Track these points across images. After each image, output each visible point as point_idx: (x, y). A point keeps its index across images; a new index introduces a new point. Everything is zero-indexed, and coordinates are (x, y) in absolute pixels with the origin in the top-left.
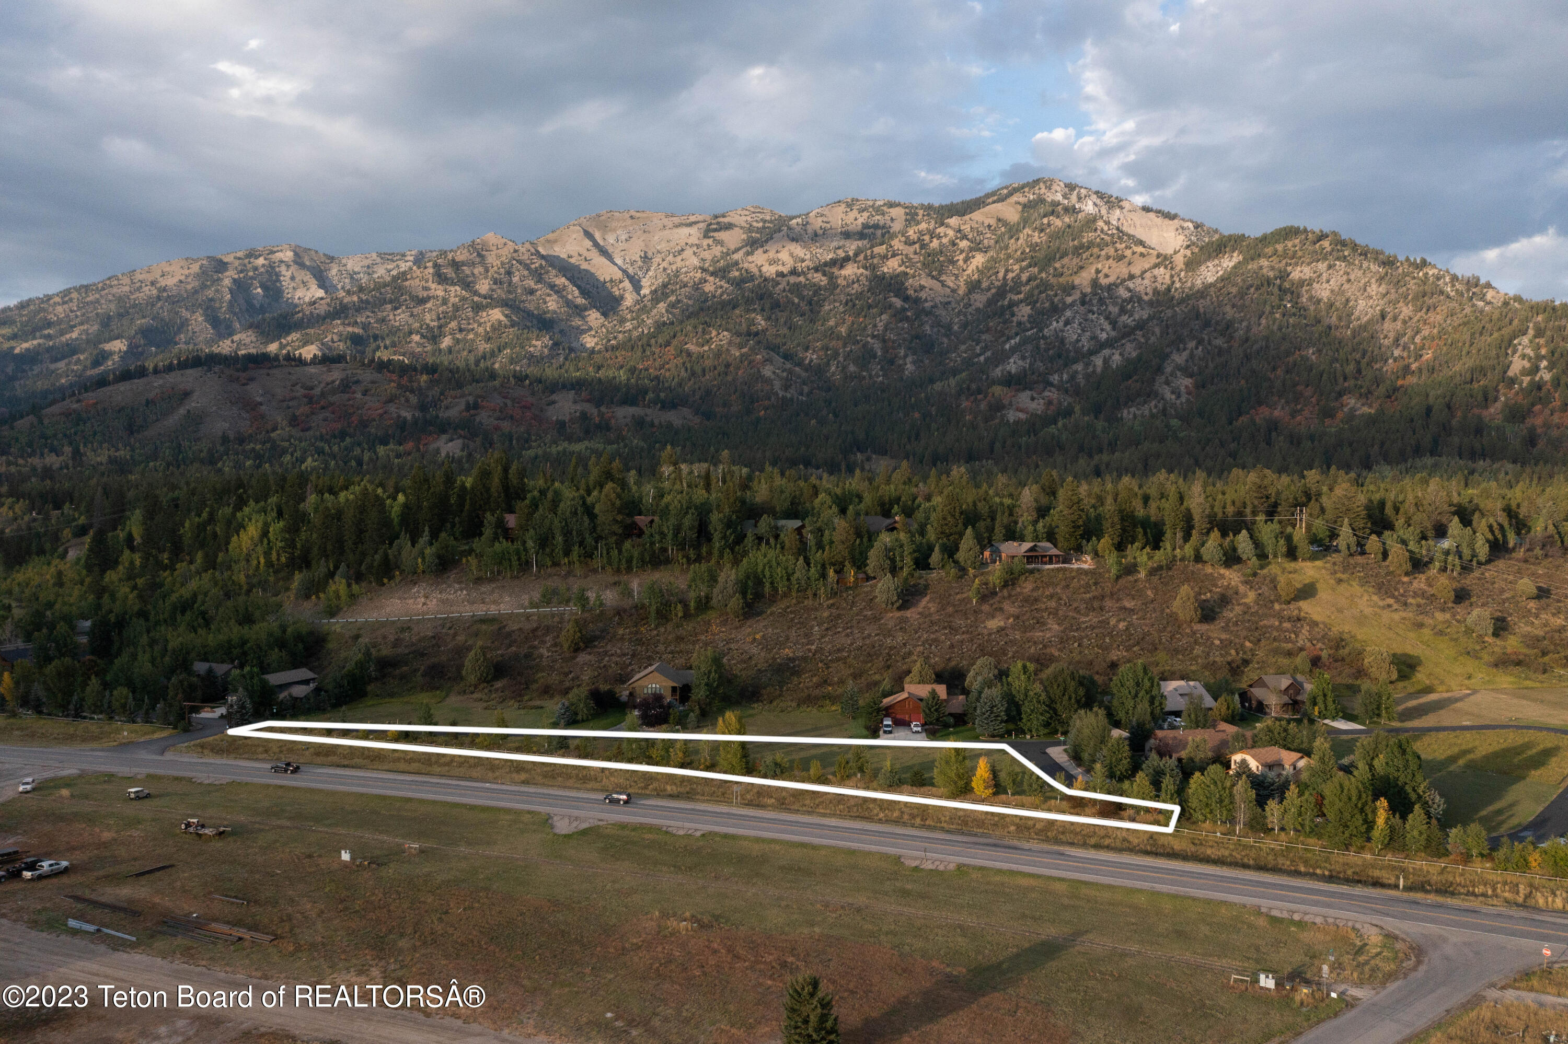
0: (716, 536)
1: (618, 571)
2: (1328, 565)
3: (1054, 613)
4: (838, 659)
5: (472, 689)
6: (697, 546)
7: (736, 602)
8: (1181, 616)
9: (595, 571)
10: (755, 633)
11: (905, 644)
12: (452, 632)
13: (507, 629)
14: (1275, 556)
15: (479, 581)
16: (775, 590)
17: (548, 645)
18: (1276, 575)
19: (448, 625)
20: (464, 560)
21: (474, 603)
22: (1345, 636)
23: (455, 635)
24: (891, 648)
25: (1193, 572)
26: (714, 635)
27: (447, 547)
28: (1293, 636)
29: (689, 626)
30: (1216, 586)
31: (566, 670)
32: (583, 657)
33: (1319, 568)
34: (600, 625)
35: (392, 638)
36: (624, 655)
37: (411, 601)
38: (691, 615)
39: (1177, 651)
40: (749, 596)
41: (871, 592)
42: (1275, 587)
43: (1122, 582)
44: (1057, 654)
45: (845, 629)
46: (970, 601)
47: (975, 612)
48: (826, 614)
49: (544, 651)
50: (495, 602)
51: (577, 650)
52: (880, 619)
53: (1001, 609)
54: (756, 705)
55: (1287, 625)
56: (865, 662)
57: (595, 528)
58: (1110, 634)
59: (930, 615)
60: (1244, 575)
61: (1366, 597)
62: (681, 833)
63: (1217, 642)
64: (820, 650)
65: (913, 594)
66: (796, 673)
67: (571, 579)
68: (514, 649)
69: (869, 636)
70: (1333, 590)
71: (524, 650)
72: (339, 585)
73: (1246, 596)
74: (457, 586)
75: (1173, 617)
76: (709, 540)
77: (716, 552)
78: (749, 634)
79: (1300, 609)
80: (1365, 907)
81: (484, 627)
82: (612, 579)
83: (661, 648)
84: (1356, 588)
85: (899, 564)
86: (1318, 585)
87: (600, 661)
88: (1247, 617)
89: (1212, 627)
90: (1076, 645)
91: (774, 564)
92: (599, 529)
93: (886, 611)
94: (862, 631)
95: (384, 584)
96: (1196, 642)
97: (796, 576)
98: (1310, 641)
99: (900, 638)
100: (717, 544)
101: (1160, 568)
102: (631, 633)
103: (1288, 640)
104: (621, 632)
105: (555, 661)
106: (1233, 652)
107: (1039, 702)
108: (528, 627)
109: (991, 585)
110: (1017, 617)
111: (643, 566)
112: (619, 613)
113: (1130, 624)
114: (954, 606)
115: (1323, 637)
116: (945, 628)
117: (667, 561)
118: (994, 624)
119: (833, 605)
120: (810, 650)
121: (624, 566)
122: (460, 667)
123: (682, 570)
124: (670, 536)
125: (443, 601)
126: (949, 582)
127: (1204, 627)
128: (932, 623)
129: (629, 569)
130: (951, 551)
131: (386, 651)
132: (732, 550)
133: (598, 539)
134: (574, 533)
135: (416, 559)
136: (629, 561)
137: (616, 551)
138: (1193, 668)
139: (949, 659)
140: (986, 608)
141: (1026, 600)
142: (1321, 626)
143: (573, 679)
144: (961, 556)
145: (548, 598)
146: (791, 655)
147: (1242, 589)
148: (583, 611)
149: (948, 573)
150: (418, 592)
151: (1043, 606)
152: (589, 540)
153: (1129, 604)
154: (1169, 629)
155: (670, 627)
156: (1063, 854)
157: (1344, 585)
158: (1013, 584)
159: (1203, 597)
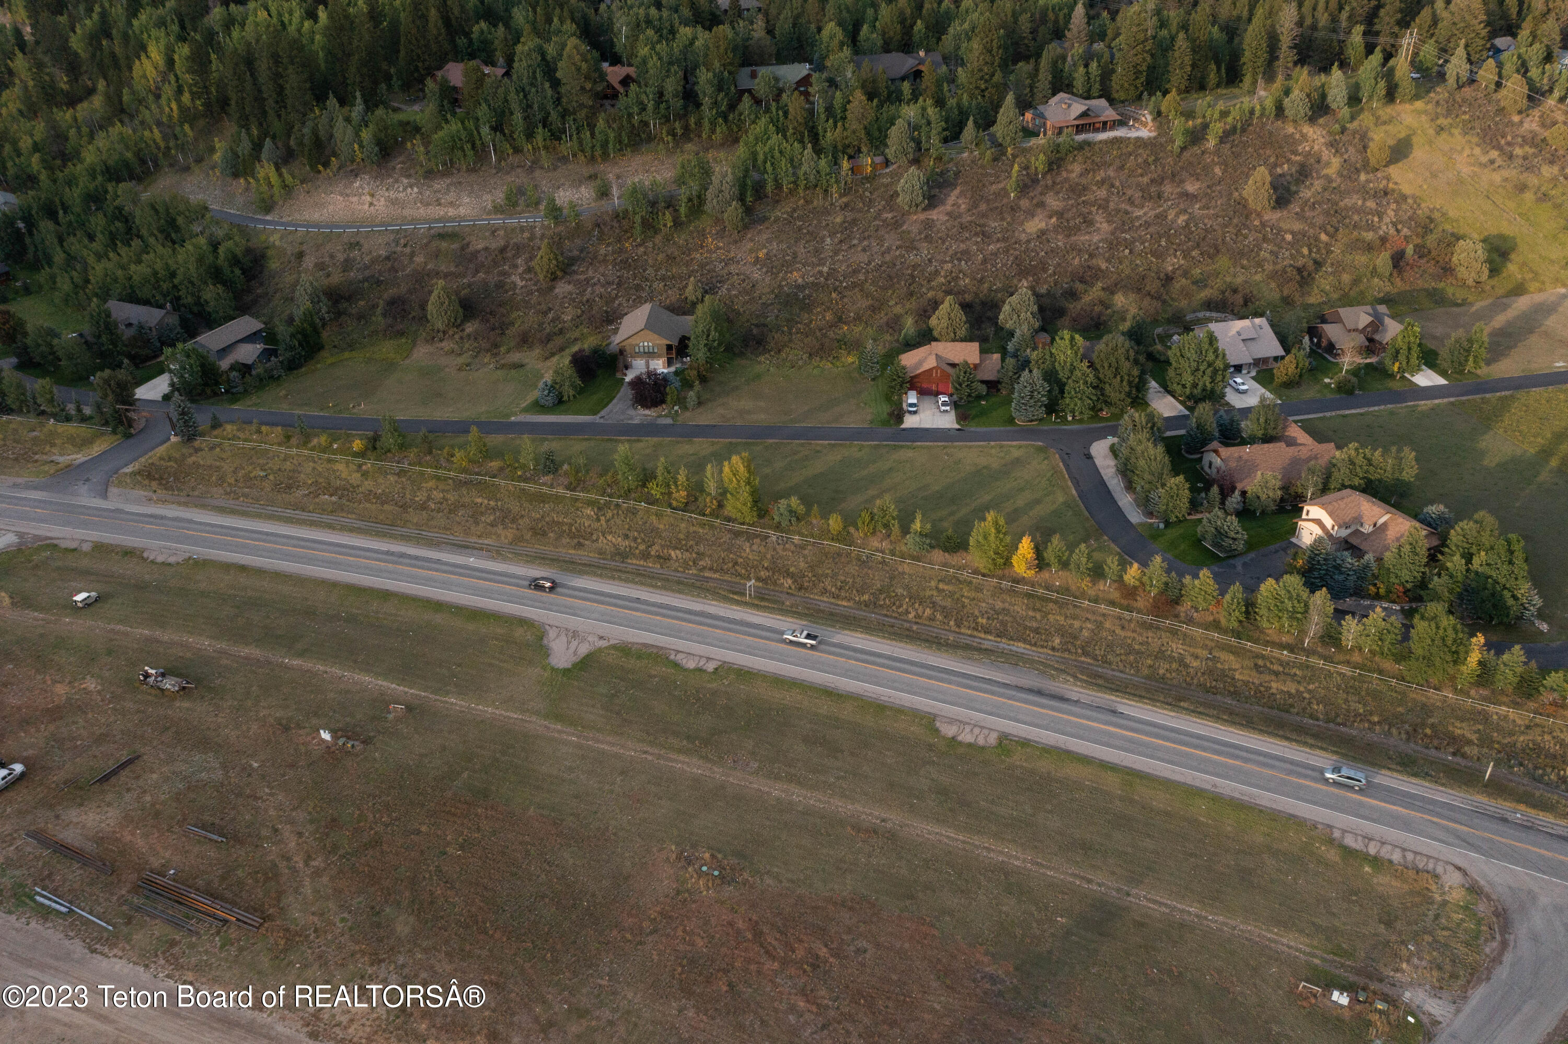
0: (707, 101)
1: (593, 159)
2: (1430, 107)
3: (1103, 206)
4: (854, 285)
5: (441, 335)
6: (683, 116)
7: (734, 210)
8: (1252, 204)
9: (564, 160)
10: (758, 250)
11: (930, 261)
12: (408, 250)
13: (471, 248)
14: (1371, 98)
15: (430, 174)
16: (779, 186)
17: (521, 270)
18: (1368, 129)
19: (402, 241)
20: (409, 145)
21: (428, 204)
22: (1436, 215)
23: (412, 255)
24: (915, 267)
25: (1271, 133)
26: (710, 251)
27: (386, 128)
28: (1376, 219)
29: (680, 239)
30: (1295, 153)
31: (544, 307)
32: (563, 288)
33: (1419, 112)
34: (578, 241)
35: (341, 257)
36: (609, 283)
37: (355, 199)
38: (681, 224)
39: (1242, 254)
40: (749, 199)
41: (891, 184)
42: (1365, 147)
43: (1186, 154)
44: (1104, 266)
45: (861, 241)
46: (1007, 194)
47: (1012, 209)
48: (839, 220)
49: (516, 279)
50: (451, 204)
51: (554, 278)
52: (901, 226)
53: (1041, 205)
54: (762, 358)
55: (1371, 204)
56: (884, 289)
57: (559, 99)
58: (1167, 235)
59: (960, 216)
60: (1330, 133)
61: (1467, 152)
62: (691, 665)
63: (1289, 237)
64: (832, 272)
65: (940, 186)
66: (807, 307)
67: (538, 173)
68: (481, 275)
69: (889, 250)
70: (1430, 143)
71: (493, 279)
72: (266, 170)
73: (1328, 164)
74: (405, 181)
75: (1242, 204)
76: (698, 105)
77: (706, 123)
78: (751, 251)
79: (1388, 179)
80: (1447, 830)
81: (444, 245)
82: (586, 171)
83: (650, 271)
84: (1458, 138)
85: (924, 146)
86: (1415, 139)
87: (582, 293)
88: (1326, 195)
89: (1285, 213)
90: (1127, 251)
91: (777, 154)
92: (564, 100)
93: (909, 213)
94: (881, 240)
95: (319, 172)
96: (1265, 239)
97: (803, 169)
98: (1394, 224)
99: (925, 250)
100: (707, 111)
101: (1234, 130)
102: (614, 252)
103: (1370, 227)
104: (602, 252)
105: (531, 293)
106: (1305, 251)
107: (1086, 383)
108: (495, 244)
109: (1033, 170)
110: (1060, 214)
111: (621, 150)
112: (598, 225)
113: (1192, 218)
114: (988, 201)
115: (1411, 218)
116: (976, 234)
117: (650, 139)
118: (1035, 225)
119: (846, 205)
120: (820, 272)
121: (598, 152)
122: (423, 306)
123: (668, 150)
124: (650, 106)
125: (394, 202)
126: (983, 167)
127: (1277, 215)
128: (963, 227)
129: (605, 156)
130: (987, 122)
131: (337, 278)
132: (726, 119)
133: (563, 115)
134: (536, 106)
135: (351, 144)
136: (605, 145)
137: (588, 133)
138: (1258, 277)
139: (981, 281)
140: (1025, 203)
141: (1072, 189)
142: (1410, 201)
143: (553, 320)
144: (998, 130)
145: (512, 202)
146: (800, 281)
147: (1326, 154)
148: (556, 224)
149: (982, 154)
150: (361, 187)
151: (1092, 197)
152: (554, 116)
153: (1192, 187)
154: (1235, 221)
155: (658, 239)
156: (1114, 712)
157: (1444, 135)
158: (1059, 167)
159: (1279, 170)
